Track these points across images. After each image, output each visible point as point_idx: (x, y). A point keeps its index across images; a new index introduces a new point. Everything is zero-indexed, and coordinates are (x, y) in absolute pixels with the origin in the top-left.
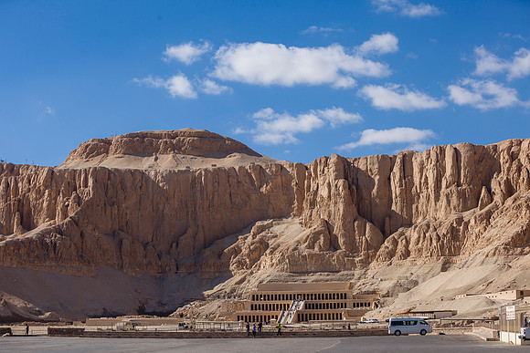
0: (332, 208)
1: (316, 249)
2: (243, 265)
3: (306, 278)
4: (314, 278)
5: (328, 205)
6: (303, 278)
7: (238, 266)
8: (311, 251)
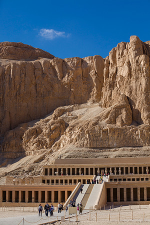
0: (133, 84)
1: (118, 124)
2: (43, 145)
3: (107, 153)
4: (116, 153)
5: (129, 83)
6: (104, 153)
7: (38, 146)
8: (113, 126)
